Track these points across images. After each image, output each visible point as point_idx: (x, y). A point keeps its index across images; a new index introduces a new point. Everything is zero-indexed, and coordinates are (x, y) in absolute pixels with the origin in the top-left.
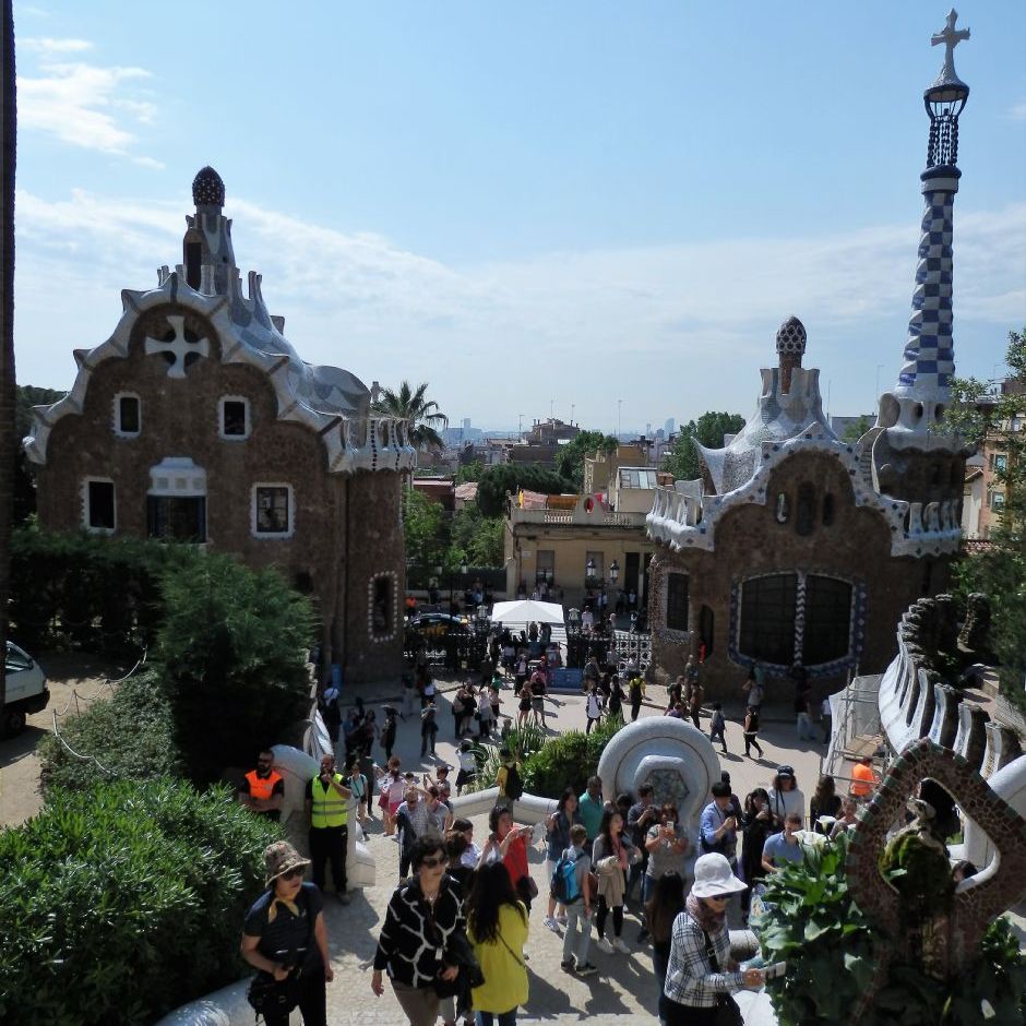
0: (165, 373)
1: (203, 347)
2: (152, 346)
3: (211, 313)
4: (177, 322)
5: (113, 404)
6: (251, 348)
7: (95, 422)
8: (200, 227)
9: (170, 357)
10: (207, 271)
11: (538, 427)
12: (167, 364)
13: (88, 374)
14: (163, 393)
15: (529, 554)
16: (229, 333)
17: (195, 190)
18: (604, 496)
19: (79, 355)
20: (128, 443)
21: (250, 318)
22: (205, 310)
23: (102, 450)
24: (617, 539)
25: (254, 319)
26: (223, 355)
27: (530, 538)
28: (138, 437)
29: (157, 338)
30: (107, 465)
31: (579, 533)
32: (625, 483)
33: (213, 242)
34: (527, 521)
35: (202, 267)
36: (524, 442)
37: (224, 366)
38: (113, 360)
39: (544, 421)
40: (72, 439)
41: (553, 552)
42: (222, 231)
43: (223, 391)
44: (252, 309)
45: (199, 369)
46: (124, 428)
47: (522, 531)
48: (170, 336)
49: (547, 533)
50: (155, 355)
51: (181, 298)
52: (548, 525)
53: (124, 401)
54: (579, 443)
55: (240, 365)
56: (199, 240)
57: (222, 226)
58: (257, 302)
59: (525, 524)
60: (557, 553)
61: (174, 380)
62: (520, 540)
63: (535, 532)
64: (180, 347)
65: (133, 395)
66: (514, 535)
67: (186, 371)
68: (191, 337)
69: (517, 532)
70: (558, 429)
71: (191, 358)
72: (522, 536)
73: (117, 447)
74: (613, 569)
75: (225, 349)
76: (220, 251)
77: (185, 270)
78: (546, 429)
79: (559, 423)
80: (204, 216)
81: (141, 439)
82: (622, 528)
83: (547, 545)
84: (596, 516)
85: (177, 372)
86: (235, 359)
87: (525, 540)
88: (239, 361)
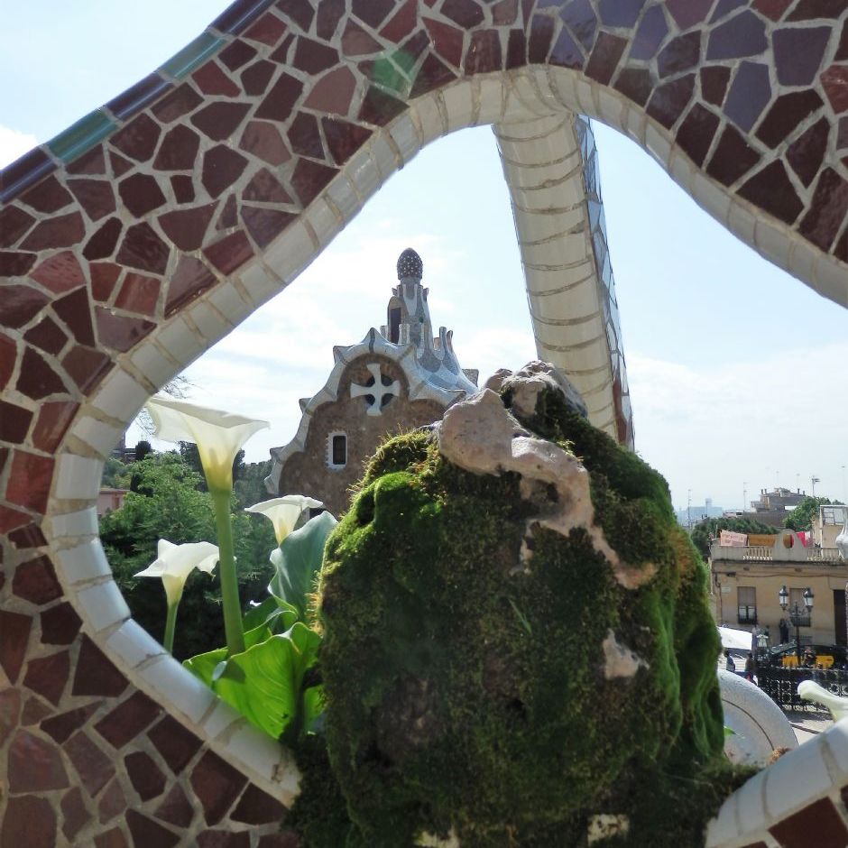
0: (366, 412)
1: (395, 388)
2: (356, 391)
3: (401, 358)
4: (374, 369)
5: (327, 442)
6: (434, 386)
7: (314, 458)
8: (401, 295)
9: (370, 399)
10: (404, 329)
11: (766, 496)
12: (367, 405)
13: (309, 417)
14: (364, 429)
15: (729, 590)
16: (416, 374)
17: (399, 266)
18: (807, 535)
19: (302, 403)
20: (338, 473)
21: (439, 364)
22: (395, 357)
23: (318, 481)
24: (822, 576)
25: (442, 366)
26: (410, 393)
27: (729, 574)
28: (344, 469)
29: (361, 384)
30: (321, 492)
31: (780, 569)
32: (827, 521)
33: (411, 306)
34: (725, 558)
35: (400, 326)
36: (754, 510)
37: (413, 403)
38: (328, 405)
39: (771, 490)
40: (298, 473)
41: (754, 588)
42: (419, 297)
43: (412, 424)
44: (441, 357)
45: (392, 407)
46: (336, 462)
47: (721, 568)
48: (371, 382)
49: (746, 569)
50: (358, 398)
51: (377, 348)
52: (746, 561)
53: (336, 439)
54: (806, 508)
55: (424, 401)
56: (400, 305)
57: (419, 294)
58: (446, 352)
59: (723, 561)
60: (757, 589)
61: (373, 418)
62: (719, 576)
63: (733, 569)
64: (378, 390)
65: (342, 433)
66: (714, 572)
67: (381, 410)
68: (387, 381)
69: (715, 568)
70: (786, 497)
71: (387, 398)
72: (720, 573)
73: (329, 477)
74: (806, 596)
75: (412, 388)
76: (416, 313)
77: (387, 329)
78: (773, 497)
79: (786, 491)
80: (404, 286)
81: (347, 470)
82: (827, 563)
83: (746, 582)
84: (797, 553)
85: (374, 411)
86: (421, 396)
87: (724, 576)
88: (424, 398)
